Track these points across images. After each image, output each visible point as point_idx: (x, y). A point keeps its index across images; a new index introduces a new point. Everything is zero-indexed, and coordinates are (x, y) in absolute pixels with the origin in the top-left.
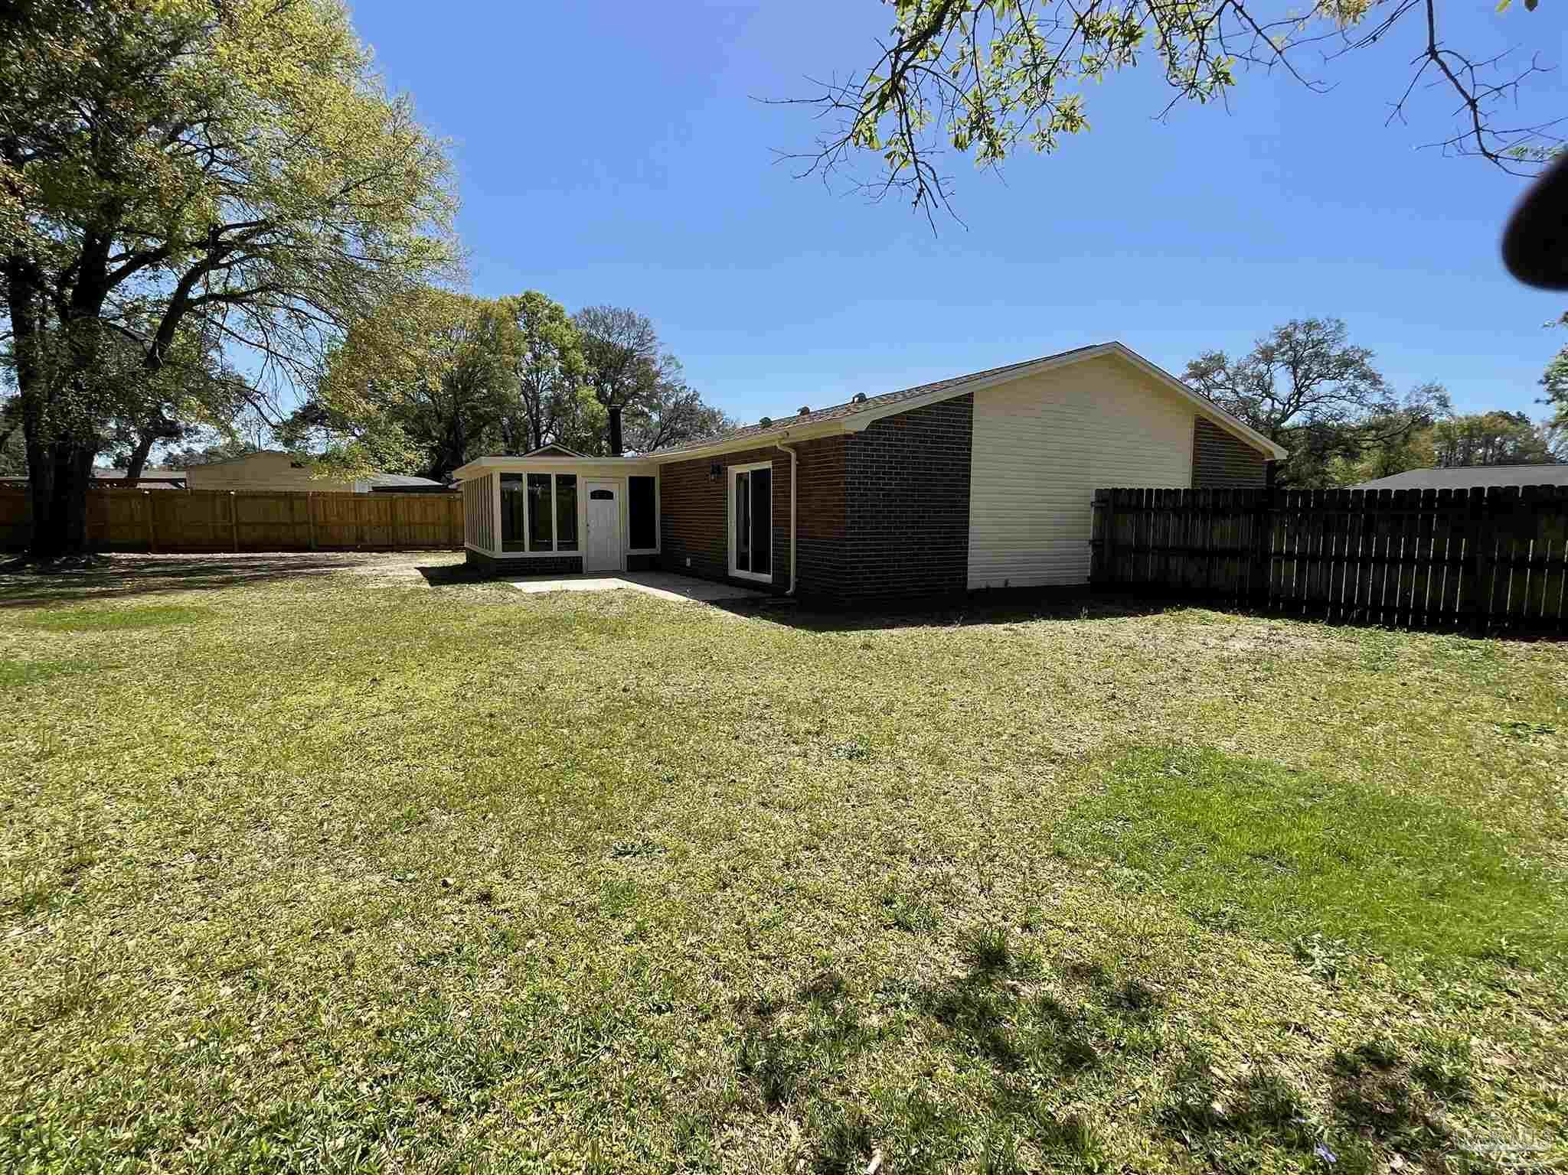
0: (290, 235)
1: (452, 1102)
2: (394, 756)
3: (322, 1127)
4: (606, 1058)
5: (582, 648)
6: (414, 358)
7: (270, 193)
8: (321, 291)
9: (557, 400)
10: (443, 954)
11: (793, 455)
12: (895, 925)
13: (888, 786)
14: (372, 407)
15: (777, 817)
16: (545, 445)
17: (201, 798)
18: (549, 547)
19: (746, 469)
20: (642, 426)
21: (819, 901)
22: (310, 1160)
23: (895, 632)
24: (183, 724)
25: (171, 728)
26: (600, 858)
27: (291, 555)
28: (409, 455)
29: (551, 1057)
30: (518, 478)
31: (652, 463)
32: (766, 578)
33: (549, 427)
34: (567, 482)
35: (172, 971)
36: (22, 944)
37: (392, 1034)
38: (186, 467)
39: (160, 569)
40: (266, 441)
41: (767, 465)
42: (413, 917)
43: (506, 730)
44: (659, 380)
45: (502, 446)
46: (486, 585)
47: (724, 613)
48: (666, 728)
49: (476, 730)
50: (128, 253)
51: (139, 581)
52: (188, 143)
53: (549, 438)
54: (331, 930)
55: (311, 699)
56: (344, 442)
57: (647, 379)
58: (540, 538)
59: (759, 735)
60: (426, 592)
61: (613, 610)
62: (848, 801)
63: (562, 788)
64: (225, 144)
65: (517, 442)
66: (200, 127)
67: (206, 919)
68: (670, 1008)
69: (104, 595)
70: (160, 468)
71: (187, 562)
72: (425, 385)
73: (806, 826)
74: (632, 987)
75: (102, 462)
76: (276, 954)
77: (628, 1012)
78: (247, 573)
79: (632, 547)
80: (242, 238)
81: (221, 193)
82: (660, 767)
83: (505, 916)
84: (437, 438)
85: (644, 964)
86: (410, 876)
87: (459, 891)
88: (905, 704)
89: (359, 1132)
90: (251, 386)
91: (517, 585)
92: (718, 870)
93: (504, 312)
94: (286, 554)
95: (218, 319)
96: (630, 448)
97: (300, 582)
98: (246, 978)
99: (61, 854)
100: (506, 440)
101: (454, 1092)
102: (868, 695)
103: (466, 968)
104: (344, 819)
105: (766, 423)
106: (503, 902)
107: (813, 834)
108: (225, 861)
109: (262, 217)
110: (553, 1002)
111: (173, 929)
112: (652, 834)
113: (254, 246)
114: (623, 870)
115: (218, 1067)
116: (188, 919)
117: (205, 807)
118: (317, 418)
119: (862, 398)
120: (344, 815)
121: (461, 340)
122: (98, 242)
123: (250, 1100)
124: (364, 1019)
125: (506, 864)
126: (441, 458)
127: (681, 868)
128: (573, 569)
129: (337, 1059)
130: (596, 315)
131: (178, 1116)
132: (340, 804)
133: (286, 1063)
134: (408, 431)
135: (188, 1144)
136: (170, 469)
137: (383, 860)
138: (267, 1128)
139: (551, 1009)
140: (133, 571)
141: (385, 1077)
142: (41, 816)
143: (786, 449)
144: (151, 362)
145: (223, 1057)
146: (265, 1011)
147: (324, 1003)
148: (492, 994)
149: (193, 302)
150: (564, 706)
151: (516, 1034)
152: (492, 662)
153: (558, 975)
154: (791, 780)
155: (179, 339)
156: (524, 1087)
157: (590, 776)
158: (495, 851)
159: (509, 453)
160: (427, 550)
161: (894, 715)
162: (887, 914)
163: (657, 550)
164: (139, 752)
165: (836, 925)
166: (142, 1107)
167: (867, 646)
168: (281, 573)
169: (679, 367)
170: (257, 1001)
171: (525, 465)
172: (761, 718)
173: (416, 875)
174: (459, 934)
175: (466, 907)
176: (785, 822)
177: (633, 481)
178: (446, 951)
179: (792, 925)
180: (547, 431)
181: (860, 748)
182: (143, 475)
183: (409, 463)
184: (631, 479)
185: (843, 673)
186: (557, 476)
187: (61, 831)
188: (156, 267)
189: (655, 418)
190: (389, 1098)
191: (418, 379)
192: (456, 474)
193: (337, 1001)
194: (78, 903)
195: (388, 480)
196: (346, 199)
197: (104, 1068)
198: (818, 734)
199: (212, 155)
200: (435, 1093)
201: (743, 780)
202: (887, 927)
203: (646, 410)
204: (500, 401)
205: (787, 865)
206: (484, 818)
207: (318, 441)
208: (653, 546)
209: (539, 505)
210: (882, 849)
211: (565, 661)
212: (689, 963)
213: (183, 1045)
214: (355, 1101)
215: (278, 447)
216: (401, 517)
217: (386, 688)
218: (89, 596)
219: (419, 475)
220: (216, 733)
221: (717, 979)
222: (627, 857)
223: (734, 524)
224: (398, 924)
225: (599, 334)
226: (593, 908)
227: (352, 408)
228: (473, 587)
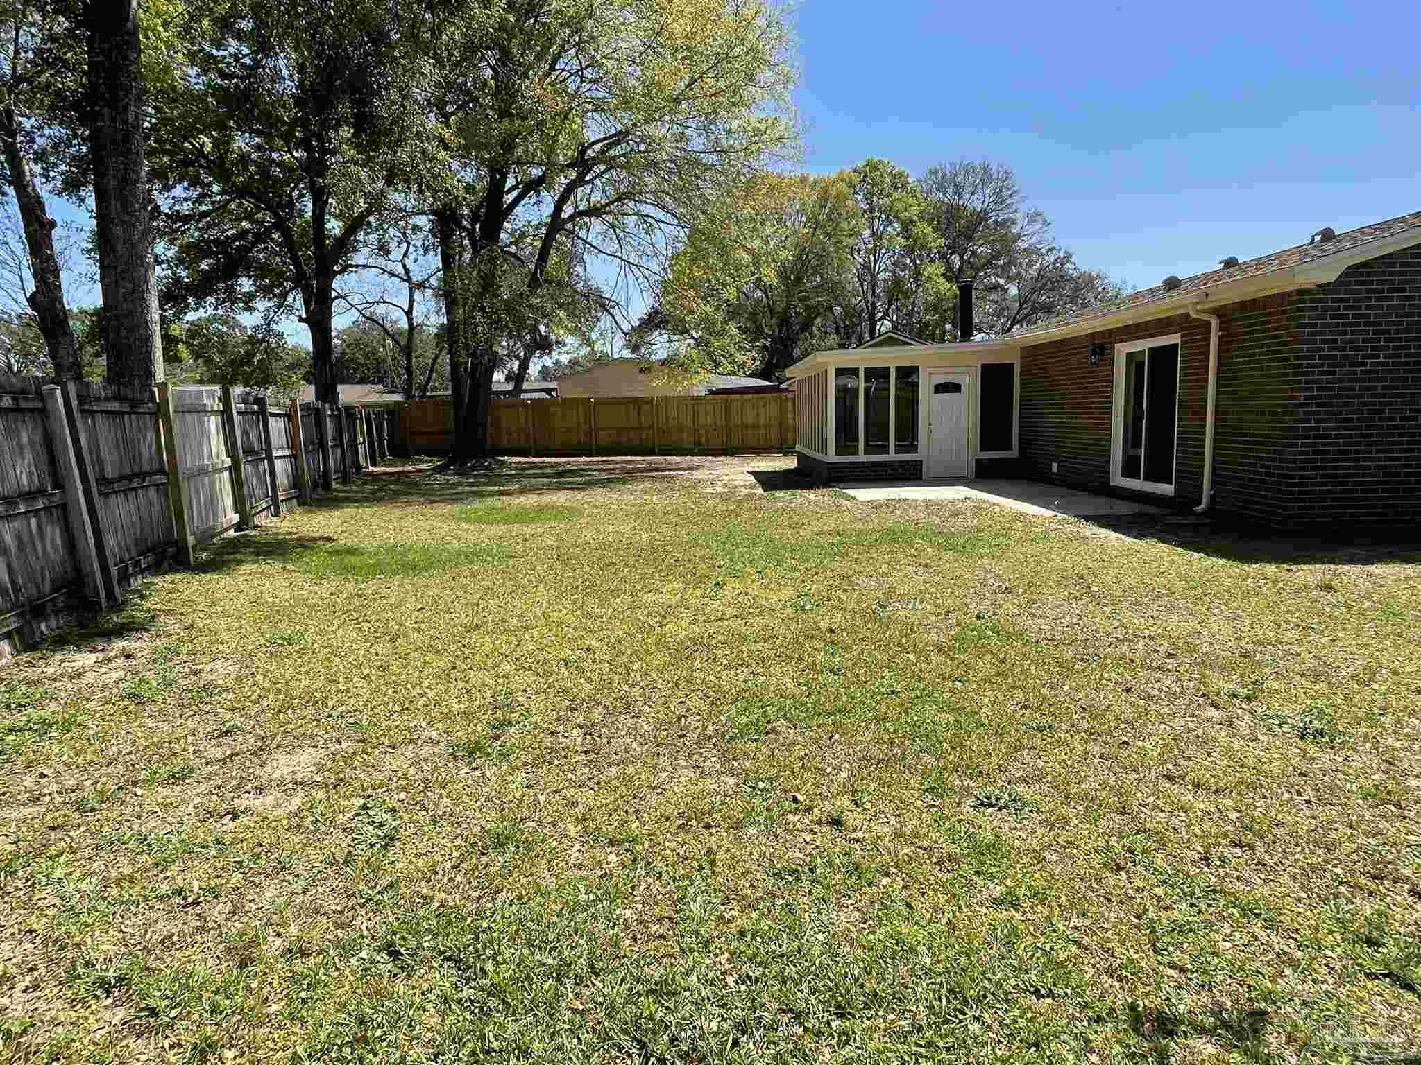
0: (642, 141)
1: (812, 1023)
2: (740, 662)
3: (699, 1006)
4: (975, 1027)
5: (926, 566)
6: (750, 251)
7: (626, 103)
8: (668, 194)
9: (897, 282)
10: (797, 870)
11: (1214, 323)
12: (1385, 975)
13: (1368, 785)
14: (709, 309)
15: (1190, 797)
16: (880, 335)
17: (582, 681)
18: (884, 449)
19: (1143, 345)
20: (996, 302)
21: (1258, 916)
22: (689, 1033)
23: (1376, 569)
24: (564, 612)
25: (556, 614)
26: (958, 805)
27: (639, 458)
28: (740, 357)
29: (914, 1009)
30: (855, 372)
31: (1008, 347)
32: (1168, 489)
33: (886, 314)
34: (908, 375)
35: (572, 830)
36: (470, 782)
37: (753, 938)
38: (556, 378)
39: (539, 471)
40: (617, 348)
41: (1174, 339)
42: (766, 826)
43: (846, 648)
44: (1019, 243)
45: (833, 338)
46: (819, 491)
47: (1104, 532)
48: (1033, 668)
49: (818, 644)
50: (518, 183)
51: (525, 481)
52: (563, 70)
53: (884, 326)
54: (694, 823)
55: (664, 598)
56: (683, 346)
57: (1005, 244)
58: (877, 441)
59: (1160, 690)
60: (761, 498)
61: (959, 522)
62: (1299, 794)
63: (912, 719)
64: (594, 64)
65: (848, 335)
66: (572, 52)
67: (592, 789)
68: (1051, 994)
69: (502, 493)
70: (536, 380)
71: (559, 464)
72: (759, 279)
73: (1233, 815)
74: (1003, 958)
75: (498, 376)
76: (649, 835)
77: (999, 985)
78: (605, 476)
79: (983, 448)
80: (603, 152)
81: (588, 111)
82: (1027, 712)
83: (856, 846)
84: (769, 336)
85: (1017, 936)
86: (761, 785)
87: (809, 809)
88: (1396, 673)
89: (730, 1022)
90: (608, 296)
91: (851, 492)
92: (1108, 847)
93: (844, 188)
94: (634, 458)
95: (583, 234)
96: (980, 330)
97: (647, 484)
98: (627, 850)
99: (489, 712)
100: (838, 332)
101: (815, 1014)
102: (1329, 653)
103: (820, 891)
104: (698, 718)
105: (1172, 284)
106: (854, 830)
107: (1246, 828)
108: (604, 741)
109: (619, 127)
110: (913, 950)
111: (569, 793)
112: (1021, 789)
113: (613, 158)
114: (988, 824)
115: (611, 924)
116: (580, 787)
117: (587, 689)
118: (660, 322)
119: (1327, 235)
120: (698, 714)
121: (798, 224)
122: (498, 177)
123: (637, 961)
124: (727, 916)
125: (856, 791)
126: (772, 357)
127: (1059, 835)
128: (910, 474)
129: (706, 947)
130: (944, 175)
131: (584, 957)
132: (694, 702)
133: (661, 937)
134: (743, 330)
135: (594, 985)
136: (545, 379)
137: (736, 764)
138: (652, 991)
139: (913, 959)
140: (521, 471)
141: (748, 977)
142: (475, 677)
143: (1205, 317)
144: (534, 282)
145: (615, 916)
146: (643, 885)
147: (691, 890)
148: (848, 925)
149: (565, 221)
150: (909, 629)
151: (874, 973)
152: (830, 574)
153: (917, 924)
154: (1209, 754)
155: (554, 258)
156: (885, 1031)
157: (941, 710)
158: (844, 775)
159: (842, 346)
160: (759, 454)
161: (1376, 686)
162: (1371, 960)
163: (1014, 453)
164: (535, 632)
165: (1285, 953)
166: (559, 940)
167: (1328, 588)
168: (630, 476)
169: (1046, 223)
170: (637, 874)
171: (862, 357)
172: (1161, 668)
173: (767, 785)
174: (811, 854)
175: (817, 828)
176: (1202, 806)
177: (986, 368)
178: (799, 868)
179: (1218, 937)
180: (883, 318)
181: (1316, 724)
182: (525, 386)
183: (743, 365)
184: (984, 366)
185: (1286, 621)
186: (898, 369)
187: (489, 693)
188: (538, 193)
189: (1013, 290)
190: (754, 999)
191: (754, 274)
192: (788, 372)
193: (702, 892)
194: (504, 756)
195: (721, 382)
196: (691, 93)
197: (530, 899)
198: (1249, 699)
199: (582, 77)
200: (797, 1008)
201: (1140, 744)
202: (1370, 976)
203: (1002, 281)
204: (834, 289)
205: (1206, 859)
206: (830, 738)
207: (661, 345)
208: (1011, 449)
209: (876, 402)
210: (1359, 867)
211: (908, 578)
212: (1074, 948)
213: (584, 897)
214: (724, 992)
215: (626, 354)
216: (736, 419)
217: (729, 593)
218: (492, 494)
219: (751, 376)
220: (589, 622)
221: (1111, 976)
222: (990, 810)
223: (1121, 420)
224: (753, 831)
225: (949, 197)
226: (953, 859)
227: (691, 312)
228: (806, 493)
